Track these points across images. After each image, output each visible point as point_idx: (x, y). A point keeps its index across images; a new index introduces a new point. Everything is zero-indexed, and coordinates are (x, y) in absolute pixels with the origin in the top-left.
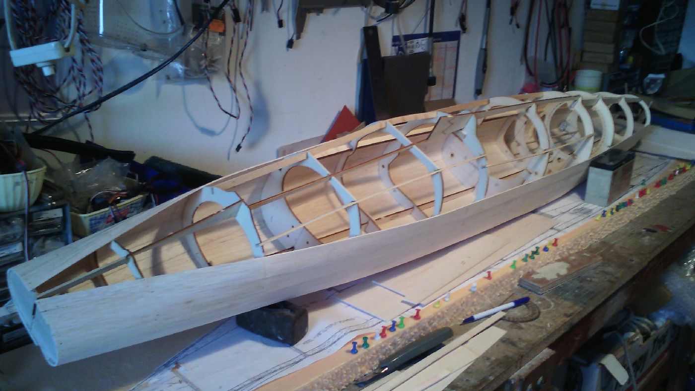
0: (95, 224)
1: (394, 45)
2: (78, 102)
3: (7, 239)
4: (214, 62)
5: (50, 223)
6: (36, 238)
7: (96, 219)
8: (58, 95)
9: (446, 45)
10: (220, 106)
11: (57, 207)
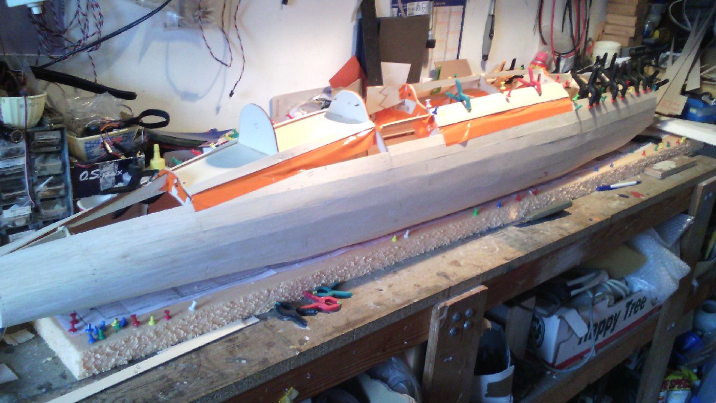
0: (90, 147)
1: (393, 7)
2: (83, 42)
3: (12, 152)
4: (208, 13)
5: (48, 144)
6: (38, 154)
7: (90, 143)
8: (65, 36)
9: (451, 9)
10: (211, 54)
11: (55, 130)
